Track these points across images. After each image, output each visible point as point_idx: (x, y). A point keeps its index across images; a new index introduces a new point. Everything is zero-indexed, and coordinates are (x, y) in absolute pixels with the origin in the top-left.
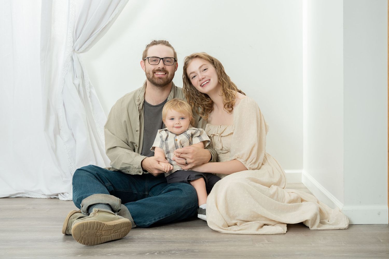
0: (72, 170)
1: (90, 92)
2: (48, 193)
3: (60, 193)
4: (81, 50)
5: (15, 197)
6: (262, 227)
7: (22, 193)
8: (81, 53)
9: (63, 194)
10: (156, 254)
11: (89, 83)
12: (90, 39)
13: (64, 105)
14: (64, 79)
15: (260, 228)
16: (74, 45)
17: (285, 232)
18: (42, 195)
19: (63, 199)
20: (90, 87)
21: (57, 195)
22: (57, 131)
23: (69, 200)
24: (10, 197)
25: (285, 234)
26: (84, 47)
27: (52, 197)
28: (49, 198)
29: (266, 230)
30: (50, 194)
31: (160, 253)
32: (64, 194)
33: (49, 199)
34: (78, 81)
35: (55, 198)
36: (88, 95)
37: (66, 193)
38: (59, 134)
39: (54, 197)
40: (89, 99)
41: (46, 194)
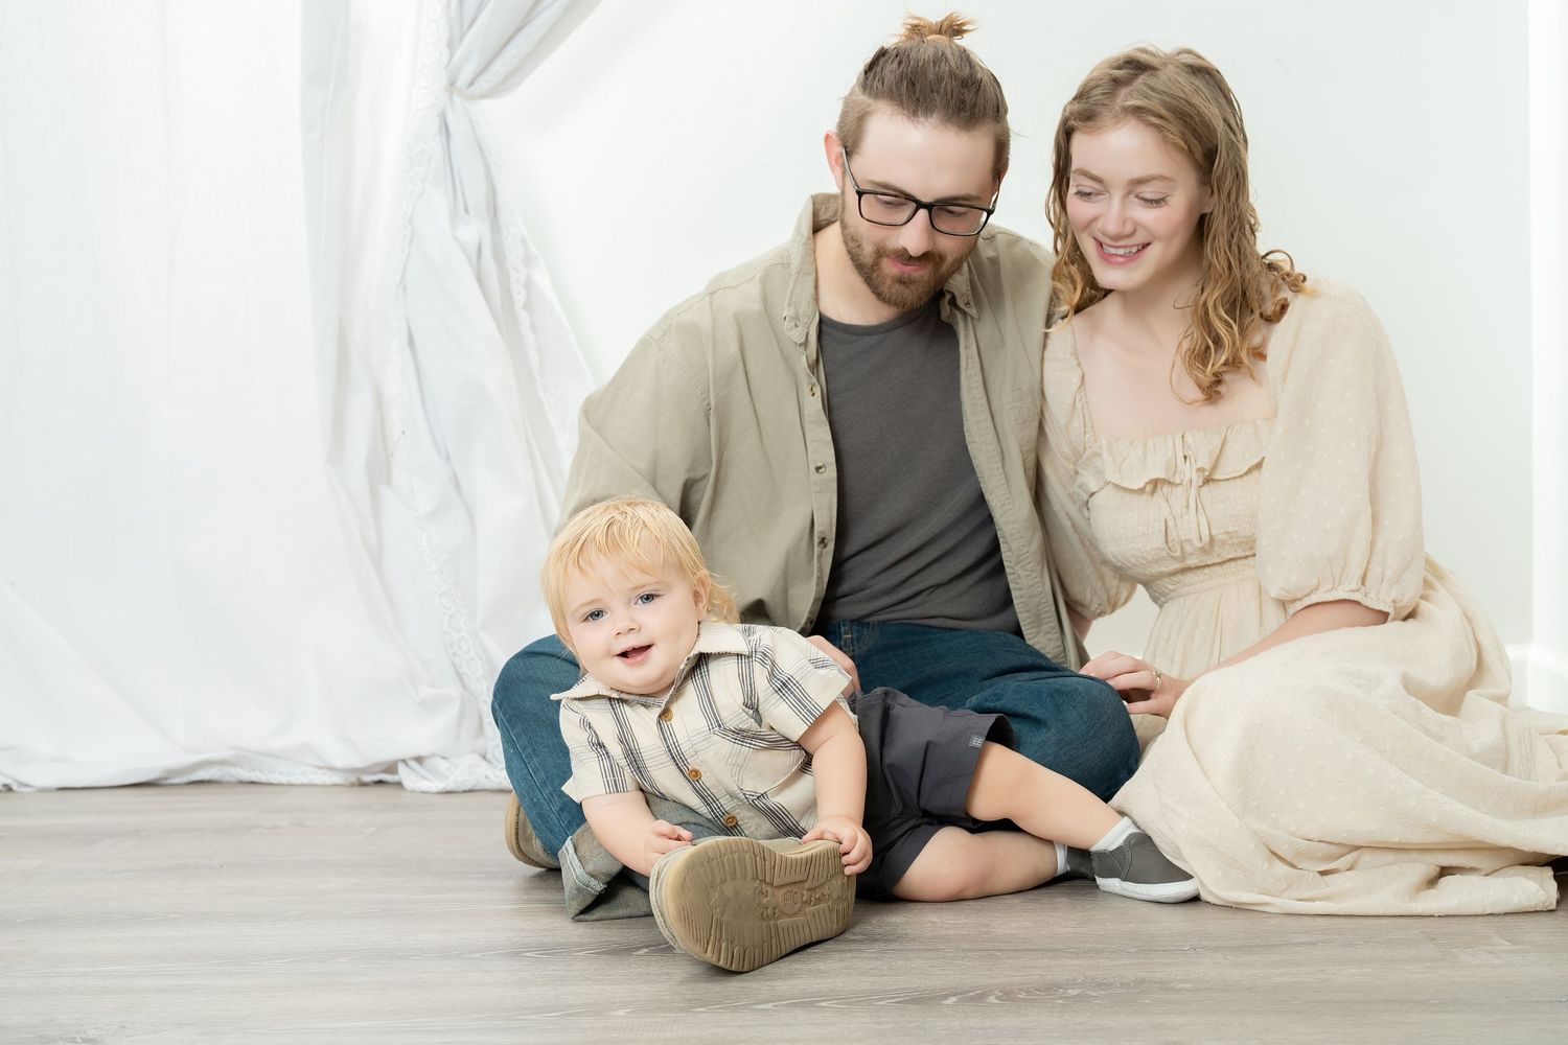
0: (460, 648)
1: (529, 285)
2: (347, 758)
3: (404, 761)
4: (484, 83)
5: (185, 779)
6: (1432, 882)
7: (223, 763)
8: (483, 96)
9: (419, 760)
10: (992, 999)
11: (523, 241)
12: (526, 31)
13: (411, 341)
14: (410, 221)
15: (1429, 889)
16: (451, 57)
17: (1554, 906)
18: (316, 770)
19: (424, 785)
20: (528, 260)
21: (391, 768)
22: (380, 471)
23: (451, 786)
24: (163, 782)
25: (1551, 911)
26: (500, 67)
27: (368, 778)
28: (352, 785)
29: (1456, 894)
30: (358, 763)
31: (1008, 996)
32: (427, 763)
33: (355, 789)
34: (474, 230)
35: (380, 782)
36: (519, 298)
37: (433, 755)
38: (389, 481)
39: (376, 778)
40: (523, 315)
41: (339, 764)
